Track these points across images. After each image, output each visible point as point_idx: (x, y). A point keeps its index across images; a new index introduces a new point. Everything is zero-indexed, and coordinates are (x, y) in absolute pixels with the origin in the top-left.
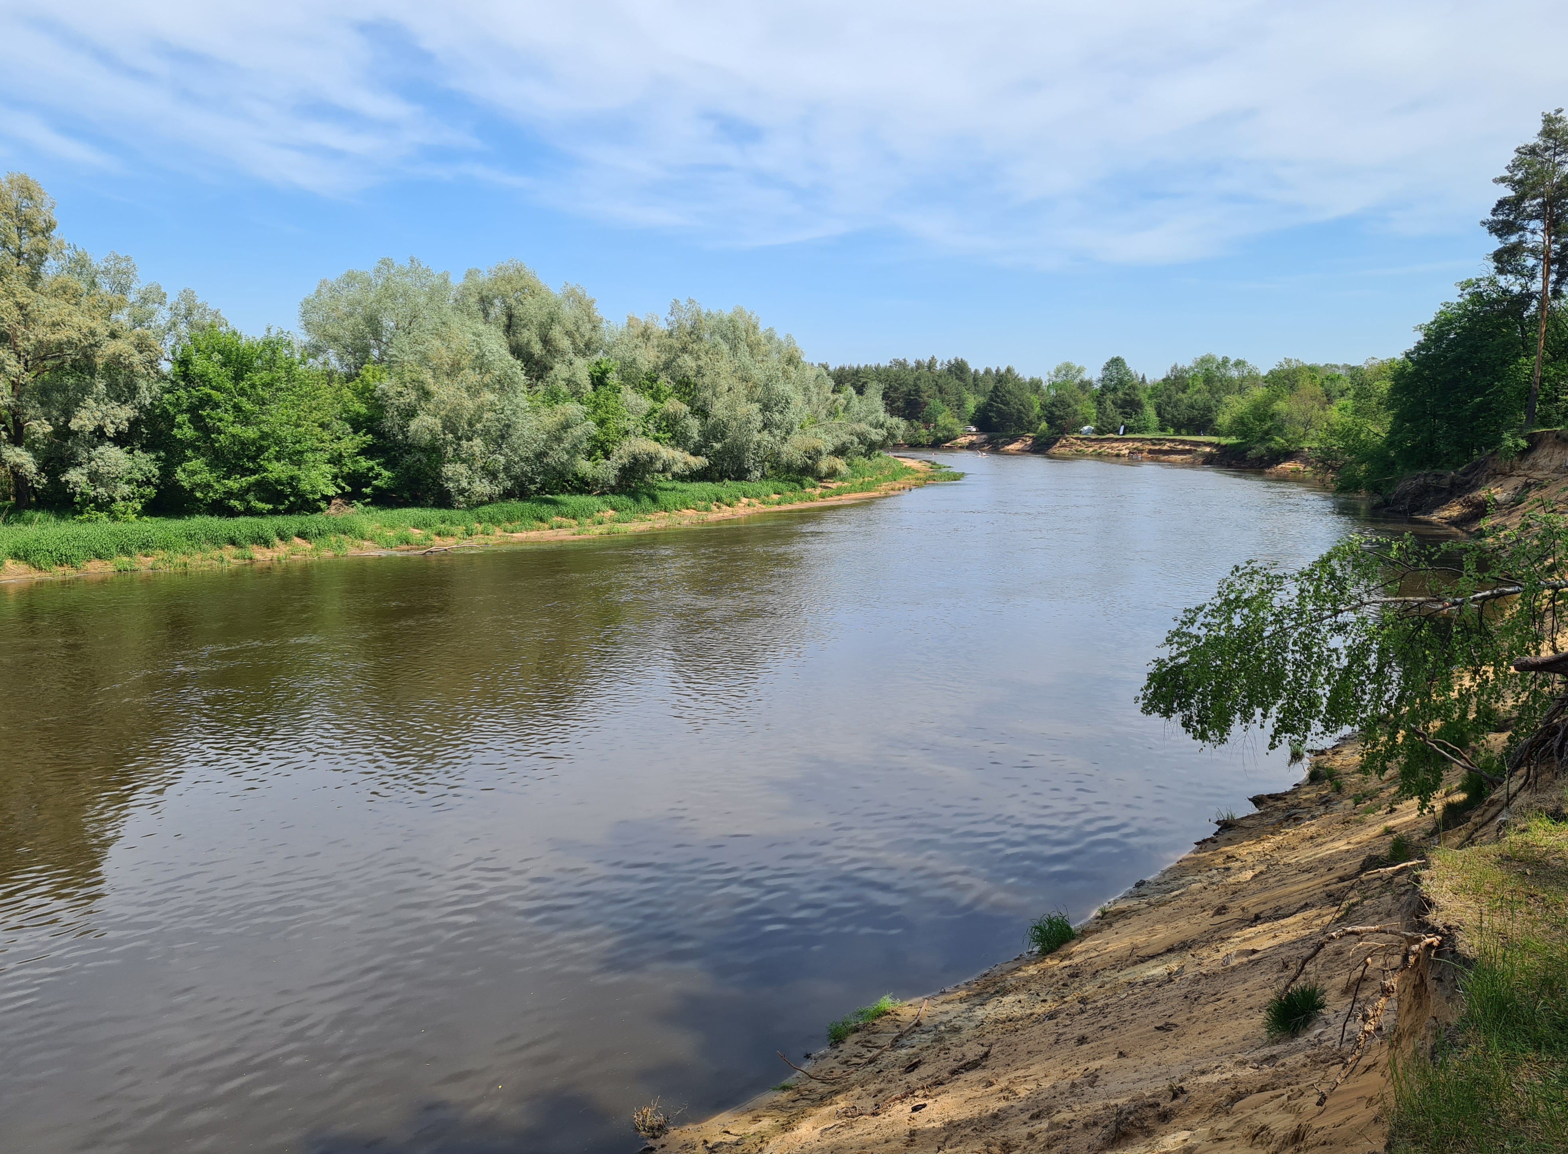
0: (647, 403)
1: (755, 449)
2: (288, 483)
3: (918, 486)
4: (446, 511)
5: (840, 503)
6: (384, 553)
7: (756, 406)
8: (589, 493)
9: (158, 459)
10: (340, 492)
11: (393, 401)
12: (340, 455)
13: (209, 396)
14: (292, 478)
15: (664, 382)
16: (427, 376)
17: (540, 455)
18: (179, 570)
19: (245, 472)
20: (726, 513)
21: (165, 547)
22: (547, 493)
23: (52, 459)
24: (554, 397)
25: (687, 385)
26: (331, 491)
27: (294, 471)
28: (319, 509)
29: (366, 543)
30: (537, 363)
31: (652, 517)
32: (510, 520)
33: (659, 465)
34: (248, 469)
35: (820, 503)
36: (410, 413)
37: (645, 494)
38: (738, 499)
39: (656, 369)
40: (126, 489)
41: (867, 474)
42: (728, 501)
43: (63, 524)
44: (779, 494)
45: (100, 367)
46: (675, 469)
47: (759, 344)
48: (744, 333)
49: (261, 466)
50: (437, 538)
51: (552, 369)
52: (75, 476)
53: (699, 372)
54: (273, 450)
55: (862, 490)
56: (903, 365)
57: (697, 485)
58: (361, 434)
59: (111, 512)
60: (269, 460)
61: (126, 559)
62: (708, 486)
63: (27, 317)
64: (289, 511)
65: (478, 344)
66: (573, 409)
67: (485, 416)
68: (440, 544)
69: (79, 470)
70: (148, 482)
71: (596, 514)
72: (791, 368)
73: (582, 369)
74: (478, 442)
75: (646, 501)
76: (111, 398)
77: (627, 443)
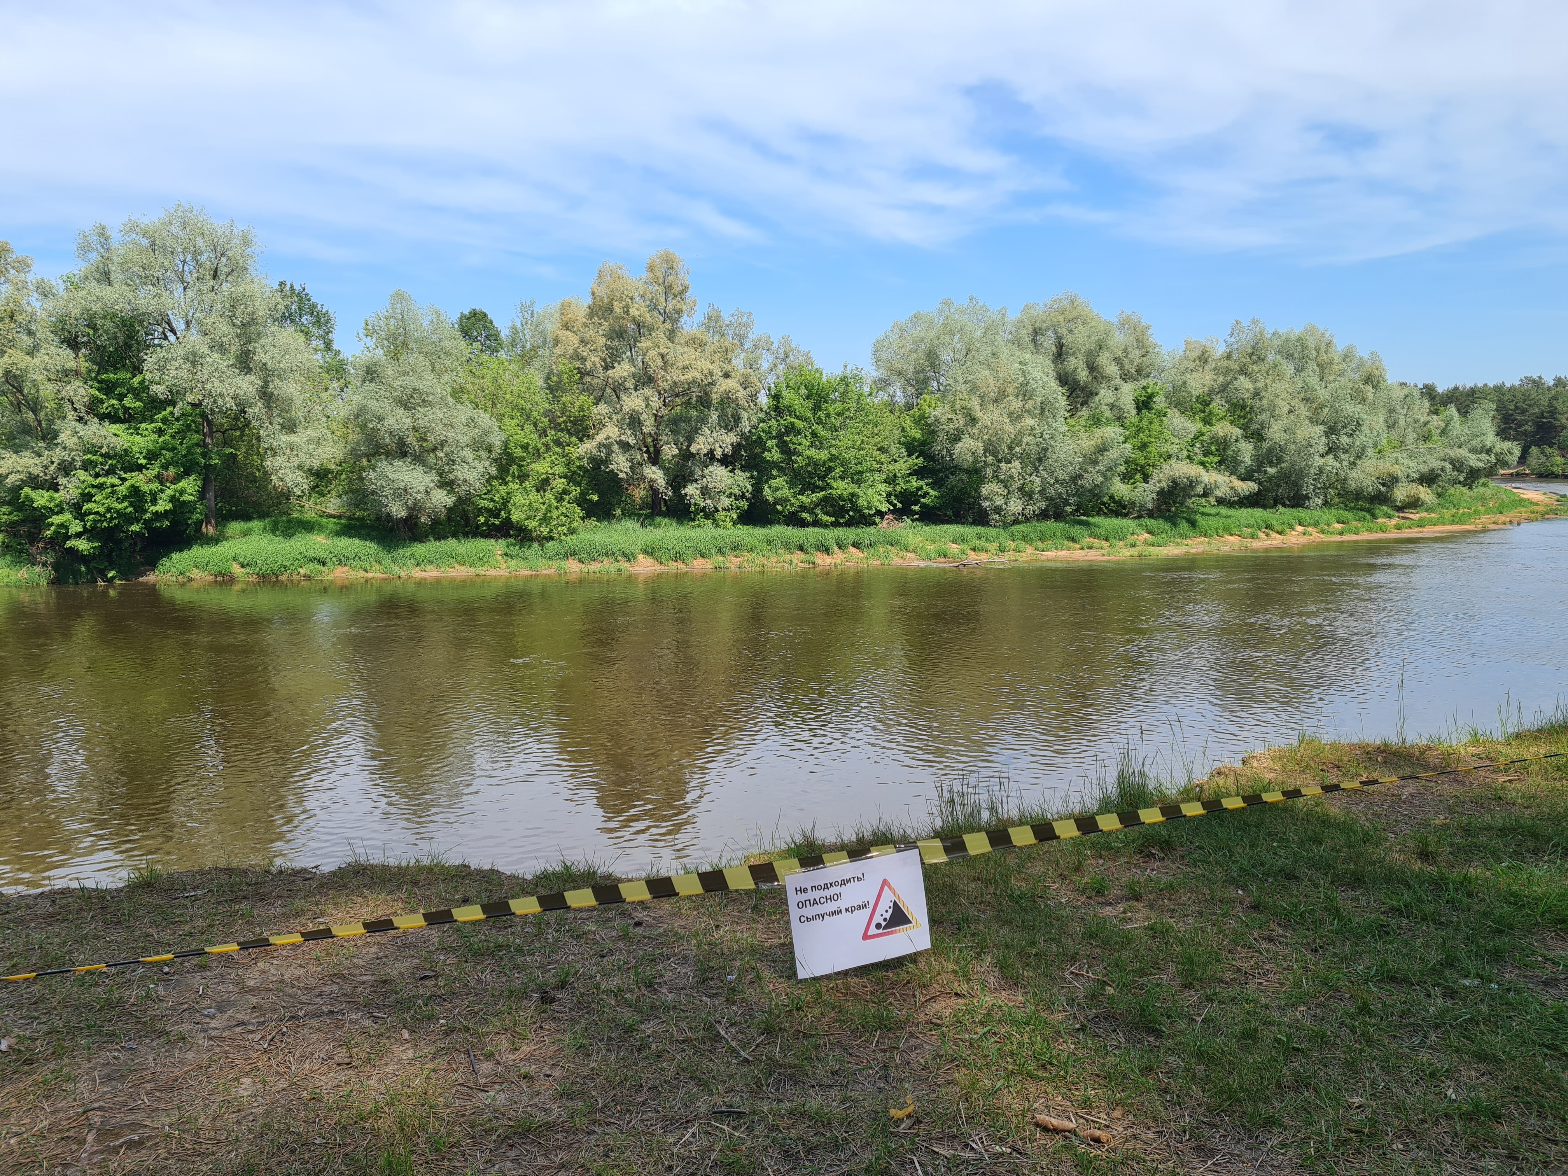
0: (1194, 427)
1: (1316, 475)
2: (849, 500)
3: (1530, 520)
4: (983, 529)
5: (1420, 535)
6: (922, 564)
7: (1319, 429)
8: (1126, 515)
9: (752, 477)
10: (892, 508)
11: (944, 426)
12: (895, 476)
13: (792, 424)
14: (852, 495)
15: (1218, 406)
16: (974, 404)
17: (1075, 478)
18: (758, 569)
19: (815, 489)
20: (1276, 540)
21: (751, 550)
22: (1082, 515)
23: (678, 476)
24: (1097, 421)
25: (1243, 407)
26: (884, 507)
27: (853, 488)
28: (874, 523)
29: (909, 554)
30: (1083, 389)
31: (1190, 542)
32: (1042, 539)
33: (1199, 490)
34: (818, 487)
35: (1395, 535)
36: (956, 438)
37: (1183, 518)
38: (1292, 527)
39: (1211, 392)
40: (726, 502)
41: (1464, 504)
42: (1279, 528)
43: (681, 528)
44: (1343, 523)
45: (715, 402)
46: (1219, 493)
47: (1331, 363)
48: (1314, 353)
49: (828, 484)
50: (972, 553)
51: (1097, 394)
52: (691, 490)
53: (1256, 394)
54: (839, 470)
55: (1453, 522)
56: (1537, 383)
57: (1246, 510)
58: (914, 457)
59: (715, 520)
60: (835, 480)
61: (721, 558)
62: (1258, 512)
63: (666, 364)
64: (848, 524)
65: (1024, 372)
66: (1112, 432)
67: (1025, 440)
68: (973, 557)
69: (695, 485)
70: (743, 496)
71: (1129, 536)
72: (1369, 388)
73: (1128, 393)
74: (1016, 464)
75: (1184, 525)
76: (721, 427)
77: (1168, 467)
